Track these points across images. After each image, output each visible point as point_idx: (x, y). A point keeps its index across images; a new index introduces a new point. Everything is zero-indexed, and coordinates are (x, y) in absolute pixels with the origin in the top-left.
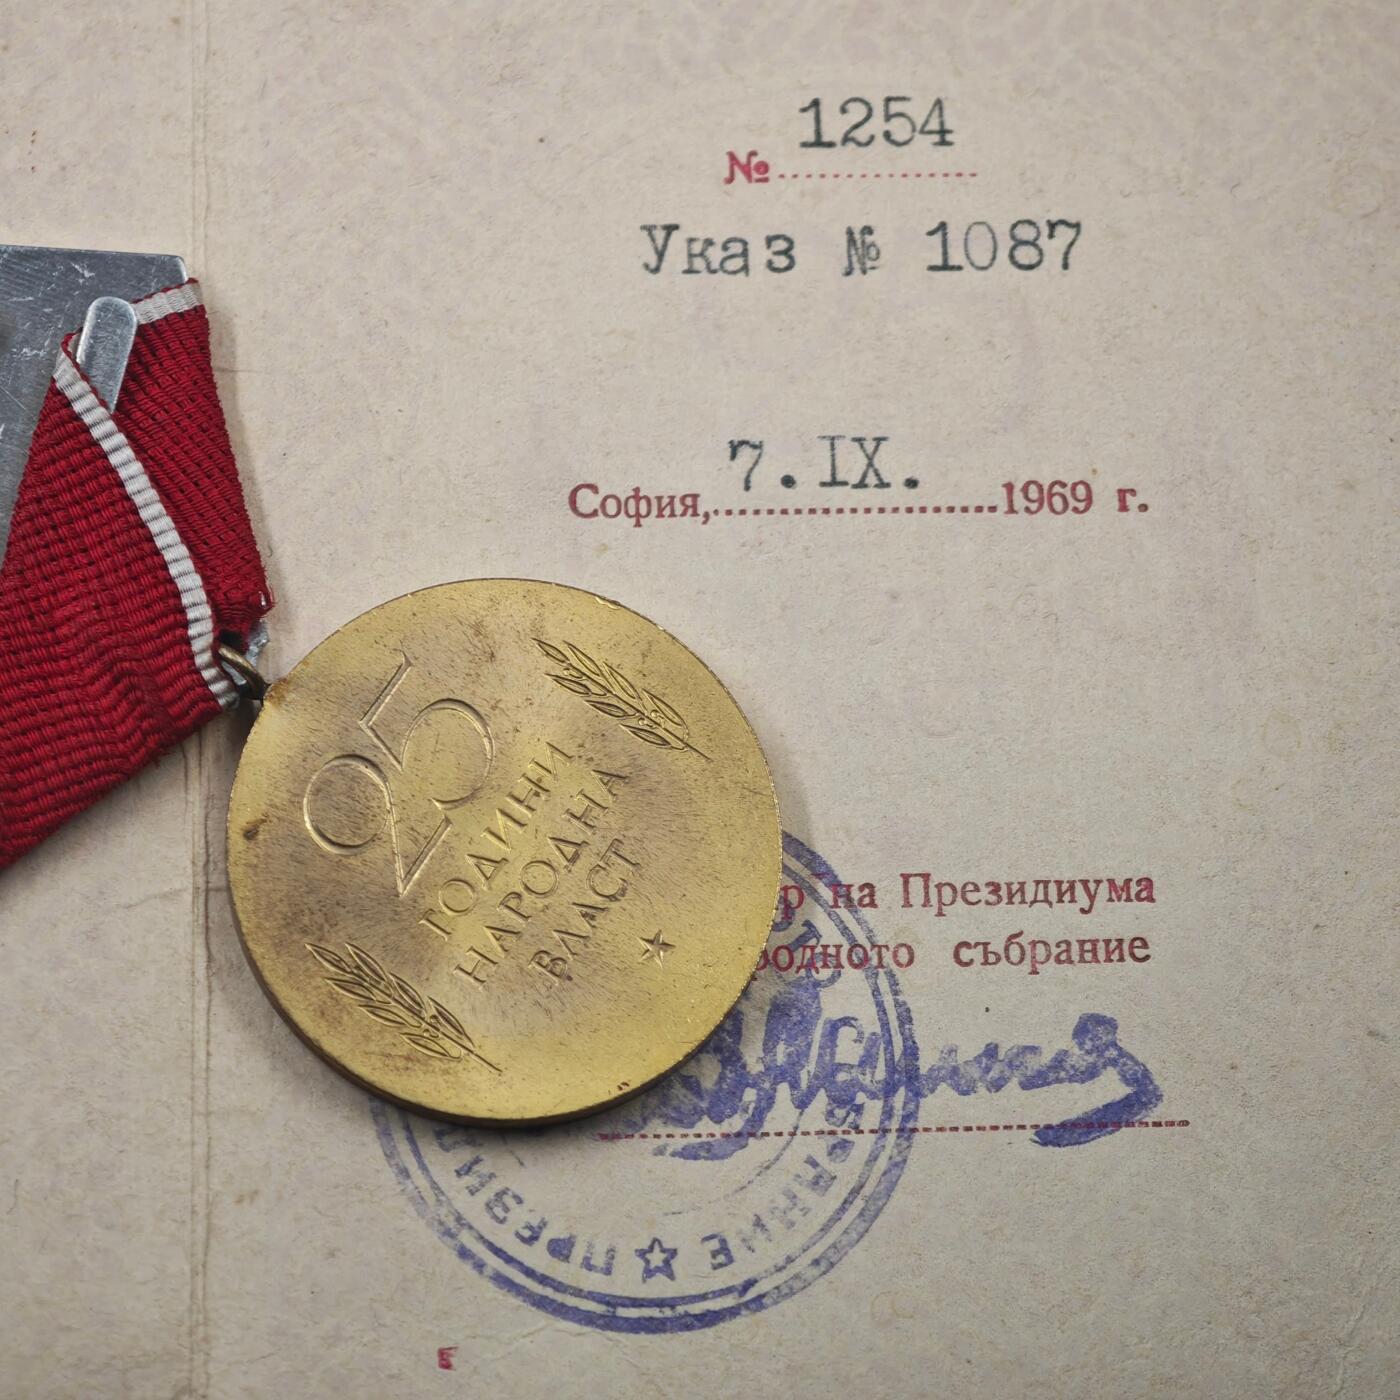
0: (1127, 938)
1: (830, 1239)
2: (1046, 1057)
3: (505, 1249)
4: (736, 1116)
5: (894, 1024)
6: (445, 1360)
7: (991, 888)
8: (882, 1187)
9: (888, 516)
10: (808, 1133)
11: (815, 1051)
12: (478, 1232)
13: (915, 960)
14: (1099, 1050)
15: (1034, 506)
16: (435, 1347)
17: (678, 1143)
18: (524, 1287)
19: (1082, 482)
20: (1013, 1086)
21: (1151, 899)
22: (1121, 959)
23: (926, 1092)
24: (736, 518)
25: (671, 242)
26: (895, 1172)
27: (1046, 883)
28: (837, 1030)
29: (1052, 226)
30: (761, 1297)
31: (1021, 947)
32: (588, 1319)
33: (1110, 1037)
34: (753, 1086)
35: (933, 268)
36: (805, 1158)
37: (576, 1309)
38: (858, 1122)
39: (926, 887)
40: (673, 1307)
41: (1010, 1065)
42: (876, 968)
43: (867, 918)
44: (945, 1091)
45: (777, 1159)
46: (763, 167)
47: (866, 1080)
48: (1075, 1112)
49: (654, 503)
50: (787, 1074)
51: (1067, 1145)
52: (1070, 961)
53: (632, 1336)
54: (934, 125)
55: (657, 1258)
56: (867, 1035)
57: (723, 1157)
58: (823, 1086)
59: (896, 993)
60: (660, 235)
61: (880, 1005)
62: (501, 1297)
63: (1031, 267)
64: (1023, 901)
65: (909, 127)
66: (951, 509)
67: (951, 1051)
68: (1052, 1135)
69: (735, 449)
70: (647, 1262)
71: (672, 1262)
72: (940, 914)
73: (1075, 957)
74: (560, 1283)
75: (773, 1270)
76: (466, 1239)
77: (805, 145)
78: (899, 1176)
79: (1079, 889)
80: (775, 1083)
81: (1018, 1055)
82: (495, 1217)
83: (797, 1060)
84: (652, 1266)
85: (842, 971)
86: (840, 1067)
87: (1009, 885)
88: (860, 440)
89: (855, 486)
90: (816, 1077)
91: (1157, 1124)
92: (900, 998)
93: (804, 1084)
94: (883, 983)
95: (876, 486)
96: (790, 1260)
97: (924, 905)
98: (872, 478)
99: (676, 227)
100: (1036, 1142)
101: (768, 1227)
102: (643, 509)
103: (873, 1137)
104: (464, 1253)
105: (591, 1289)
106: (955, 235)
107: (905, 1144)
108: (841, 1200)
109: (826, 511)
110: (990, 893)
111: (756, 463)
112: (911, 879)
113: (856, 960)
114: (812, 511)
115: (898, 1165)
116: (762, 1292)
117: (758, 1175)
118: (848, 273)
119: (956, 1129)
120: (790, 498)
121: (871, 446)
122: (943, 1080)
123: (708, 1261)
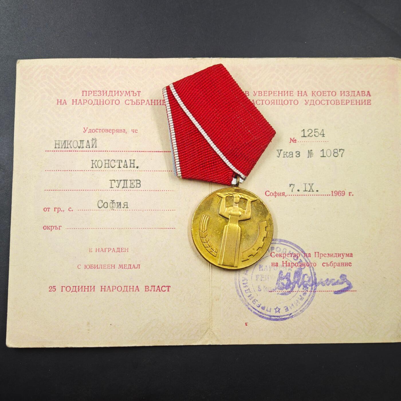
0: (348, 262)
1: (302, 308)
2: (336, 281)
3: (255, 308)
4: (289, 289)
5: (313, 275)
6: (246, 324)
7: (328, 254)
8: (311, 300)
9: (314, 196)
10: (300, 291)
11: (301, 279)
12: (251, 306)
13: (317, 265)
14: (344, 280)
15: (336, 195)
16: (245, 322)
17: (281, 293)
18: (258, 314)
19: (344, 191)
20: (331, 285)
21: (352, 257)
22: (347, 266)
23: (318, 285)
24: (290, 196)
25: (281, 153)
27: (336, 254)
28: (304, 276)
29: (340, 150)
30: (293, 316)
31: (332, 264)
32: (267, 319)
33: (345, 278)
34: (292, 284)
35: (321, 157)
36: (299, 295)
37: (265, 317)
38: (307, 290)
39: (318, 254)
40: (280, 317)
41: (330, 282)
42: (311, 266)
43: (309, 259)
44: (320, 286)
45: (295, 295)
46: (295, 140)
47: (309, 284)
48: (340, 289)
49: (278, 194)
50: (297, 282)
51: (338, 294)
52: (340, 266)
53: (274, 321)
54: (322, 133)
55: (277, 310)
56: (309, 277)
57: (287, 295)
59: (313, 270)
60: (279, 151)
61: (311, 272)
62: (255, 315)
63: (336, 157)
64: (333, 257)
65: (318, 134)
66: (323, 195)
67: (321, 279)
68: (336, 292)
69: (290, 185)
70: (276, 310)
71: (280, 310)
72: (320, 258)
73: (340, 265)
74: (263, 313)
75: (294, 312)
76: (249, 307)
77: (302, 137)
78: (313, 298)
79: (341, 255)
80: (295, 284)
81: (331, 280)
82: (254, 303)
83: (298, 281)
85: (305, 267)
86: (305, 281)
87: (331, 254)
88: (309, 184)
89: (309, 191)
90: (301, 283)
91: (352, 291)
92: (314, 271)
93: (299, 284)
96: (297, 310)
97: (318, 257)
98: (311, 190)
99: (282, 150)
100: (334, 293)
101: (294, 305)
102: (276, 195)
103: (310, 292)
104: (249, 309)
105: (268, 314)
106: (325, 151)
107: (314, 293)
108: (305, 302)
109: (304, 195)
111: (294, 188)
112: (316, 253)
113: (308, 265)
114: (302, 195)
115: (313, 296)
117: (293, 298)
118: (308, 157)
119: (322, 291)
120: (299, 193)
121: (311, 185)
122: (320, 284)
123: (285, 310)
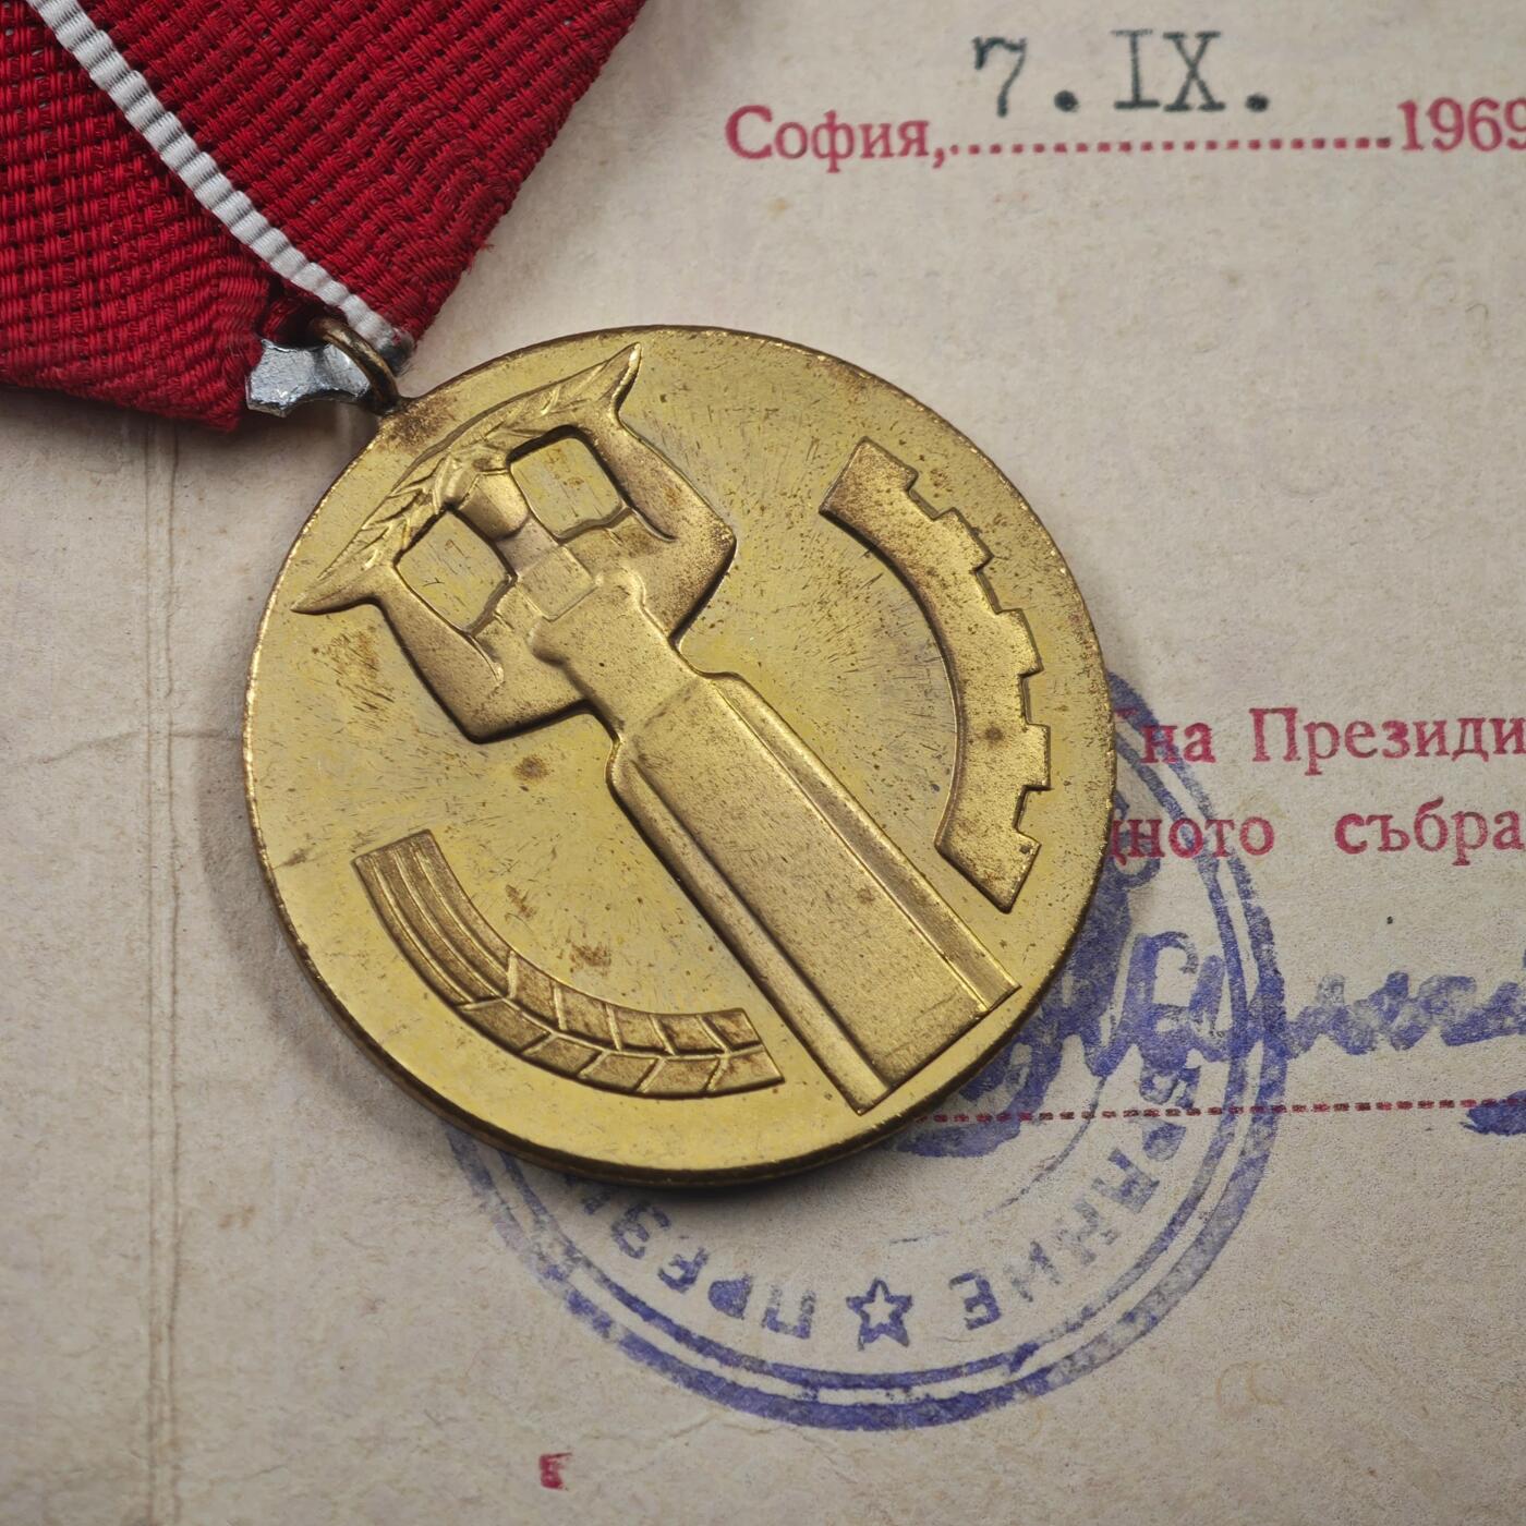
1: (1150, 1280)
2: (1484, 994)
3: (643, 1298)
4: (1001, 1088)
5: (1244, 943)
6: (550, 1471)
7: (1391, 731)
8: (1230, 1198)
9: (1221, 154)
10: (1113, 1114)
11: (1121, 986)
12: (600, 1271)
13: (1276, 844)
15: (1448, 138)
16: (532, 1454)
18: (674, 1358)
19: (1521, 102)
20: (1432, 1039)
23: (1295, 1049)
24: (985, 157)
26: (1250, 1174)
27: (1478, 723)
28: (1155, 952)
30: (1045, 1371)
31: (1441, 823)
32: (774, 1407)
34: (1027, 1041)
36: (1109, 1152)
37: (755, 1392)
38: (1192, 1096)
39: (1291, 731)
40: (906, 1388)
41: (1427, 1006)
42: (1215, 855)
43: (1199, 777)
44: (1325, 1048)
45: (1065, 1154)
47: (1203, 1030)
49: (859, 136)
50: (1077, 1022)
51: (1518, 1132)
52: (1517, 844)
53: (843, 1433)
55: (880, 1311)
56: (1201, 961)
57: (980, 1153)
58: (1134, 1040)
59: (1246, 894)
62: (638, 1373)
64: (1442, 752)
66: (1320, 144)
67: (1333, 987)
68: (1495, 1117)
69: (982, 50)
70: (866, 1317)
71: (905, 1317)
72: (1313, 771)
74: (729, 1350)
75: (1062, 1329)
76: (582, 1281)
78: (1257, 1182)
80: (1059, 1037)
81: (1438, 991)
82: (627, 1248)
83: (1093, 1000)
84: (873, 1323)
85: (1163, 860)
86: (1160, 1011)
87: (1420, 726)
88: (1176, 38)
89: (1171, 108)
90: (1124, 1026)
92: (1254, 902)
93: (1105, 1037)
94: (1227, 881)
95: (1203, 108)
96: (1088, 1313)
97: (1288, 758)
98: (1197, 96)
100: (1470, 1127)
101: (1054, 1260)
102: (842, 146)
103: (1216, 1119)
104: (578, 1305)
105: (780, 1359)
107: (1265, 1131)
108: (1167, 1219)
109: (1126, 147)
110: (1390, 738)
111: (1016, 73)
112: (1268, 718)
113: (1181, 841)
114: (1104, 147)
115: (1254, 1164)
116: (1045, 1365)
117: (1037, 1179)
119: (1345, 1107)
120: (1069, 126)
121: (1193, 46)
122: (1323, 1030)
123: (960, 1315)
